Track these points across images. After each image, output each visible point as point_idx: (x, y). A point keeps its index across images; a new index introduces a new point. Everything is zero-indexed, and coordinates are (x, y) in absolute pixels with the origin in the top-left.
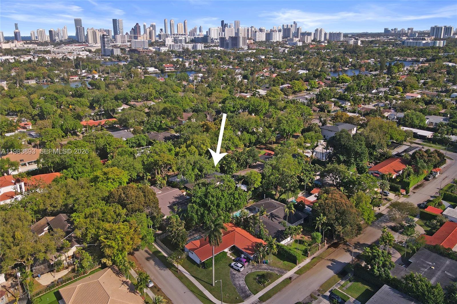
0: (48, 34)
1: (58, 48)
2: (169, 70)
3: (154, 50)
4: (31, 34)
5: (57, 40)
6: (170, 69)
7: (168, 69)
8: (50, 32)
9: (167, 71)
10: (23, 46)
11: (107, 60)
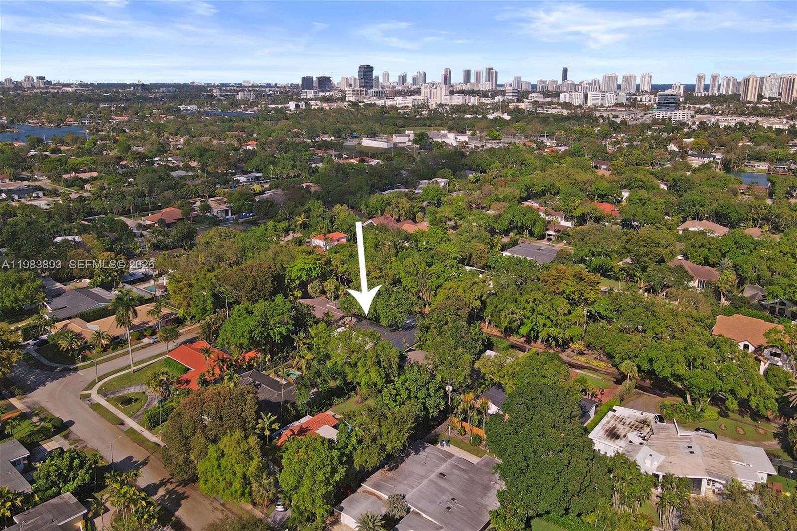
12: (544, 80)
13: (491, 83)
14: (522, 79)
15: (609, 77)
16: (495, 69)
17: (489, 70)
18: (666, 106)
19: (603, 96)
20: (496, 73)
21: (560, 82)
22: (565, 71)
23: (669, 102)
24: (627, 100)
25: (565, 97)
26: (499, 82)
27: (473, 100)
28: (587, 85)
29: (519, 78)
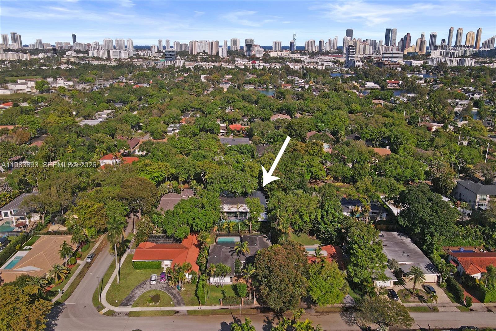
0: (317, 44)
1: (313, 58)
2: (392, 87)
3: (404, 64)
4: (305, 44)
5: (323, 50)
6: (394, 86)
7: (390, 86)
8: (320, 42)
9: (390, 87)
10: (289, 55)
11: (345, 71)
12: (60, 42)
13: (17, 44)
14: (43, 42)
15: (108, 41)
16: (18, 34)
17: (14, 35)
18: (170, 58)
19: (120, 52)
20: (20, 36)
21: (72, 43)
22: (74, 36)
23: (170, 55)
24: (134, 54)
25: (93, 54)
26: (23, 43)
27: (26, 57)
28: (95, 46)
29: (40, 41)
